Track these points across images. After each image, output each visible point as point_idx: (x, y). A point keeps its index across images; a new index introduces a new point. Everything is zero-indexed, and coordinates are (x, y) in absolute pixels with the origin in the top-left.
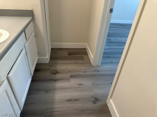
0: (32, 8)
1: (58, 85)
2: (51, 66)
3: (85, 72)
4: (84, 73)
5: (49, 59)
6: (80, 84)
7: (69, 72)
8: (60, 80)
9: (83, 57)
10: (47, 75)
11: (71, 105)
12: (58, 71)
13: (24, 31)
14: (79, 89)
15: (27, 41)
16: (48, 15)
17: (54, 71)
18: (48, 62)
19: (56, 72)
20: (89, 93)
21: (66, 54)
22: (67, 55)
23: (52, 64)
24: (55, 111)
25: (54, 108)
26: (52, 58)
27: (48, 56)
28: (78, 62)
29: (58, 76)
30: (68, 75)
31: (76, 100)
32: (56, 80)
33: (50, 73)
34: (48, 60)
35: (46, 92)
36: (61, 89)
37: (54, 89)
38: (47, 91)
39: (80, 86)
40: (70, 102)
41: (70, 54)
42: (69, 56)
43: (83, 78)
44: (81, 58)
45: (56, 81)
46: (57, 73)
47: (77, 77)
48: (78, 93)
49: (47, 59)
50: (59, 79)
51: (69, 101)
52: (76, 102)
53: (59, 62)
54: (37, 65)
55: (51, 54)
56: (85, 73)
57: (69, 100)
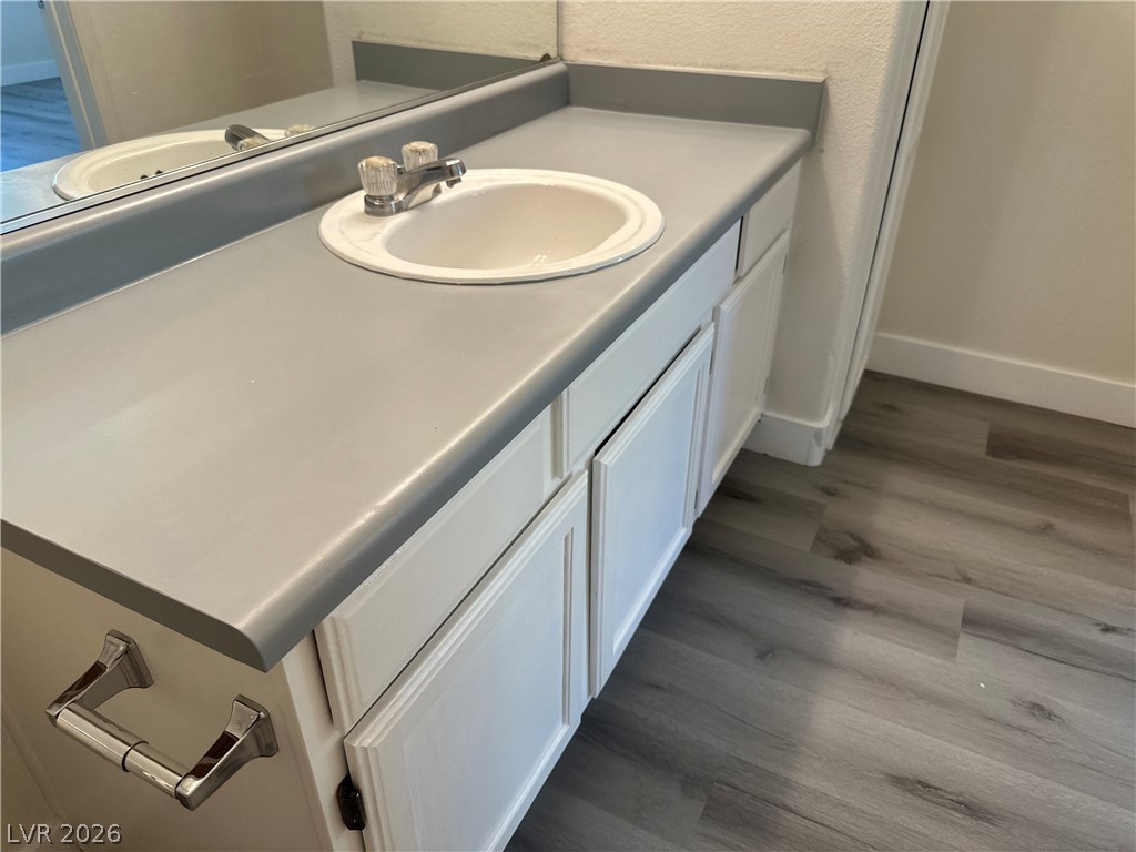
0: (825, 71)
1: (855, 639)
2: (830, 492)
3: (1107, 629)
4: (1095, 635)
5: (829, 441)
6: (1037, 709)
7: (968, 580)
8: (873, 609)
9: (1125, 500)
10: (789, 541)
11: (918, 827)
12: (874, 542)
13: (738, 214)
14: (1020, 739)
15: (738, 280)
16: (919, 129)
17: (846, 533)
18: (816, 459)
19: (858, 550)
20: (1100, 805)
21: (971, 437)
22: (981, 452)
23: (846, 482)
24: (789, 803)
25: (787, 783)
26: (850, 439)
27: (828, 421)
28: (1061, 524)
29: (867, 580)
30: (953, 602)
31: (972, 809)
32: (843, 602)
33: (818, 539)
34: (819, 445)
35: (762, 655)
36: (867, 678)
37: (820, 660)
38: (767, 652)
39: (1030, 722)
40: (920, 803)
41: (1001, 446)
42: (990, 459)
43: (1075, 671)
44: (1101, 503)
45: (849, 612)
46: (864, 558)
47: (1026, 643)
48: (1005, 767)
49: (818, 434)
50: (871, 601)
51: (911, 791)
52: (969, 823)
53: (901, 480)
54: (746, 458)
55: (853, 409)
56: (1111, 640)
57: (916, 787)
